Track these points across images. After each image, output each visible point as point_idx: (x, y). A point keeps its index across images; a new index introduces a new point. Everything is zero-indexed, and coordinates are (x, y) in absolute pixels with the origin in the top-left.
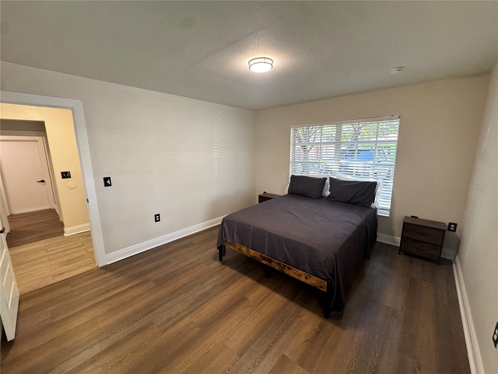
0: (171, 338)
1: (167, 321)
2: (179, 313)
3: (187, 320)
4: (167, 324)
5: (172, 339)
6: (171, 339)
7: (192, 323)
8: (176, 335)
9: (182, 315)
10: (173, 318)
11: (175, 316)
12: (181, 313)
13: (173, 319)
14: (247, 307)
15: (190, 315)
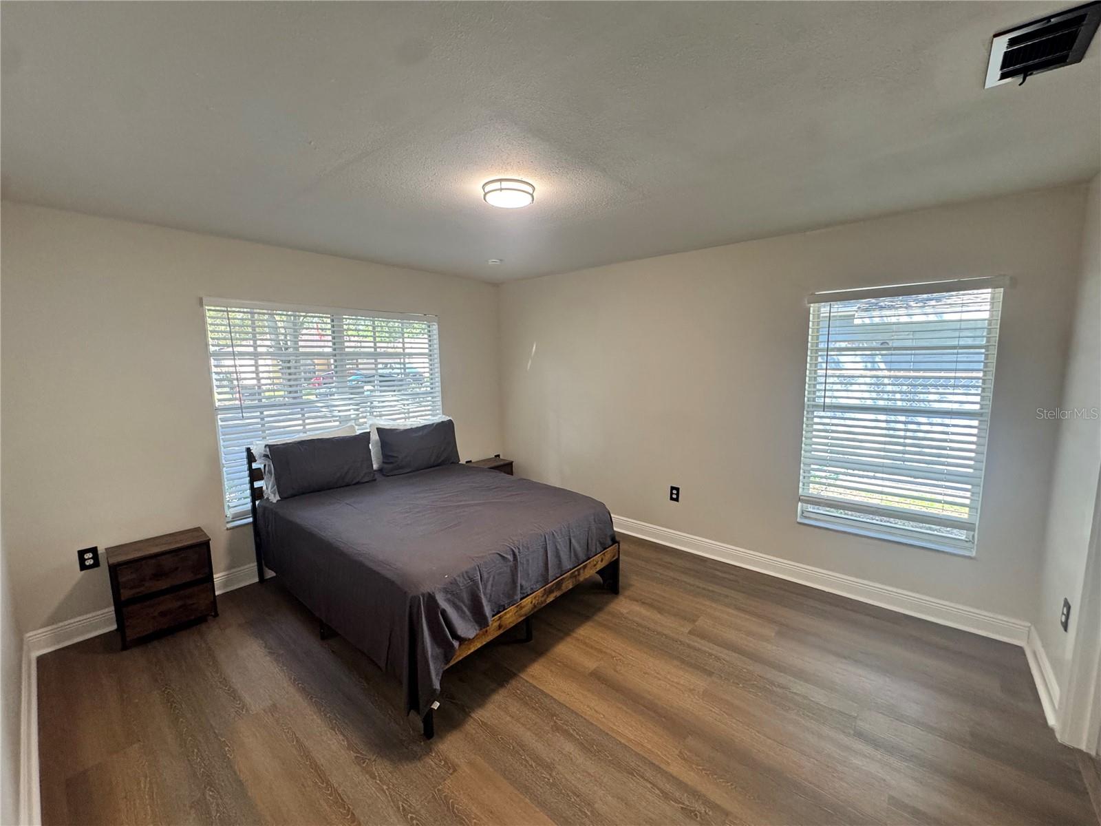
0: (730, 787)
1: (696, 815)
2: (666, 796)
3: (675, 769)
4: (703, 812)
5: (732, 785)
6: (733, 787)
7: (681, 754)
8: (721, 780)
9: (668, 787)
10: (683, 804)
11: (676, 801)
12: (662, 792)
13: (687, 803)
14: (618, 670)
15: (663, 766)
